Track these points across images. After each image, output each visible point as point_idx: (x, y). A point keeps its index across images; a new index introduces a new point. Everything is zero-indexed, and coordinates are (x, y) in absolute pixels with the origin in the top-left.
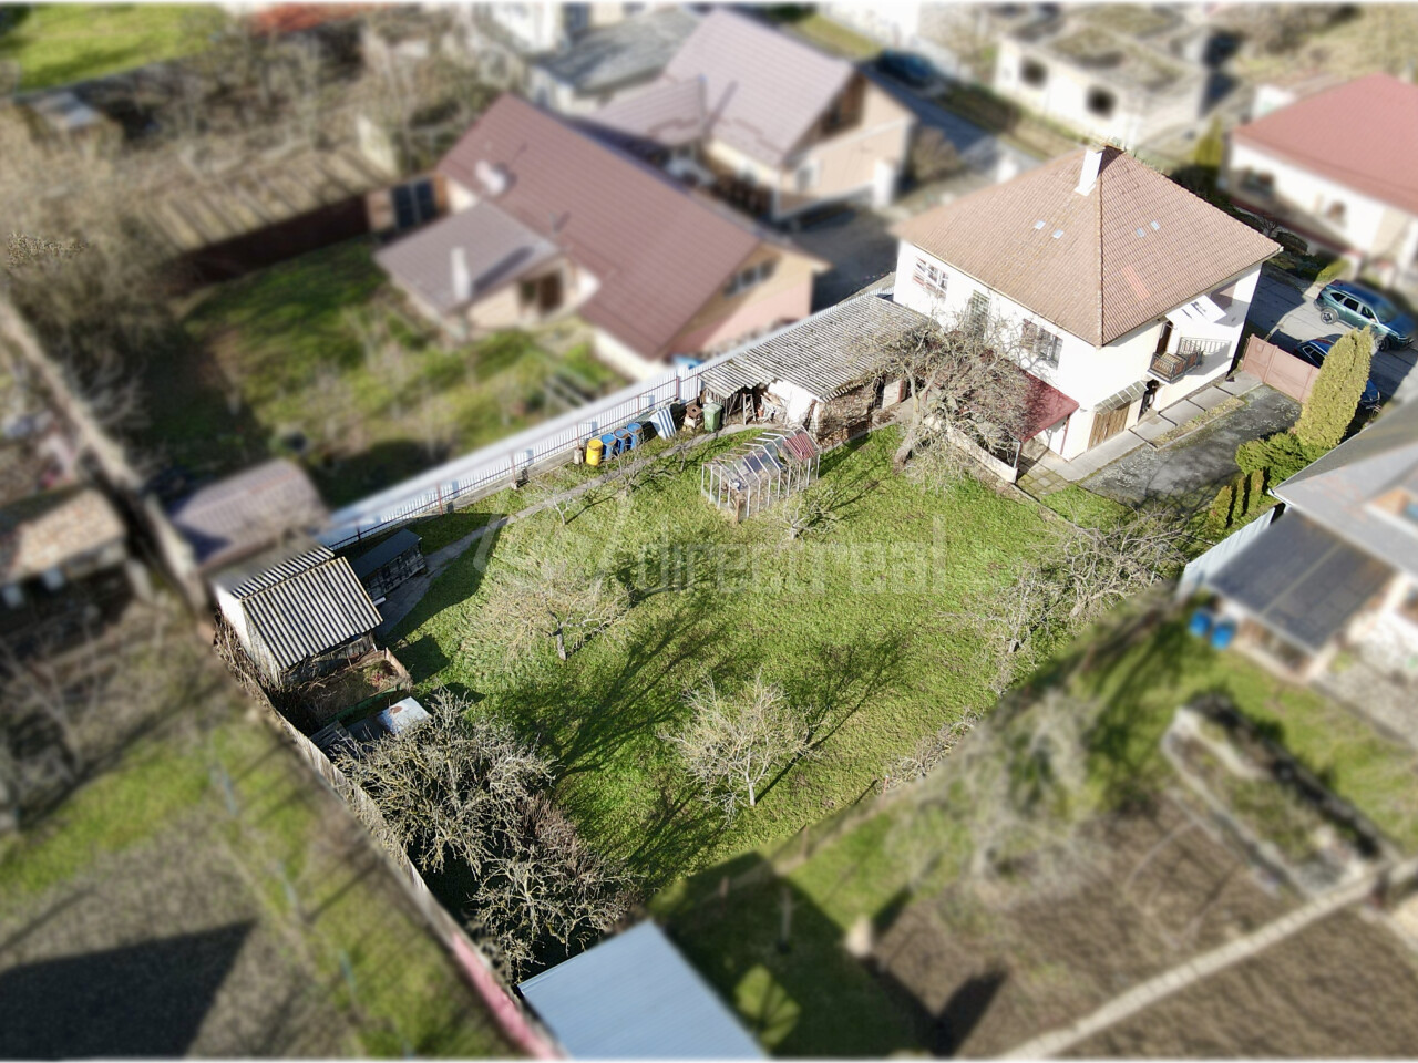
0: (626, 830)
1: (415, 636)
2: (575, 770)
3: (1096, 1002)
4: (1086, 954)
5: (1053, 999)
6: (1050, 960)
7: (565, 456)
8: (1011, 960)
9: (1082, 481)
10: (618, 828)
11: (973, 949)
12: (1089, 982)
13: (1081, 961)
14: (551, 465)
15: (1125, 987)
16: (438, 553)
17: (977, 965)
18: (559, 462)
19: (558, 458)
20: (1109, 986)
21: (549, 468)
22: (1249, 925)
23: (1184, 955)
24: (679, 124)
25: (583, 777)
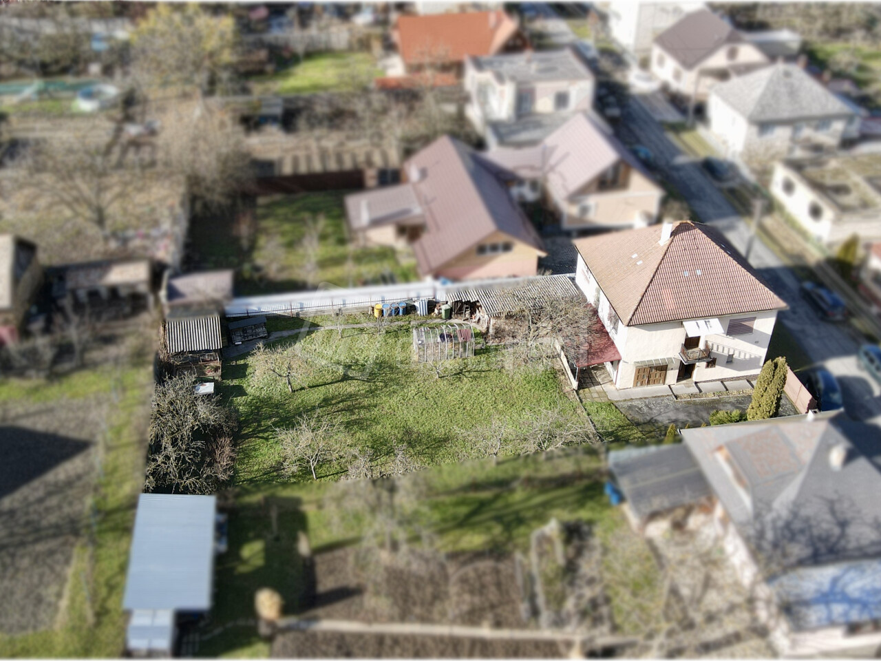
0: (256, 468)
1: (242, 362)
2: (257, 437)
3: (391, 619)
4: (405, 601)
5: (374, 611)
6: (388, 595)
7: (363, 308)
8: (370, 587)
9: (617, 402)
10: (253, 465)
11: (357, 576)
12: (396, 611)
13: (400, 602)
14: (356, 311)
15: (411, 621)
16: (279, 332)
17: (352, 582)
18: (361, 310)
19: (360, 308)
20: (403, 617)
21: (354, 312)
22: (498, 624)
23: (453, 622)
24: (532, 168)
25: (258, 441)
